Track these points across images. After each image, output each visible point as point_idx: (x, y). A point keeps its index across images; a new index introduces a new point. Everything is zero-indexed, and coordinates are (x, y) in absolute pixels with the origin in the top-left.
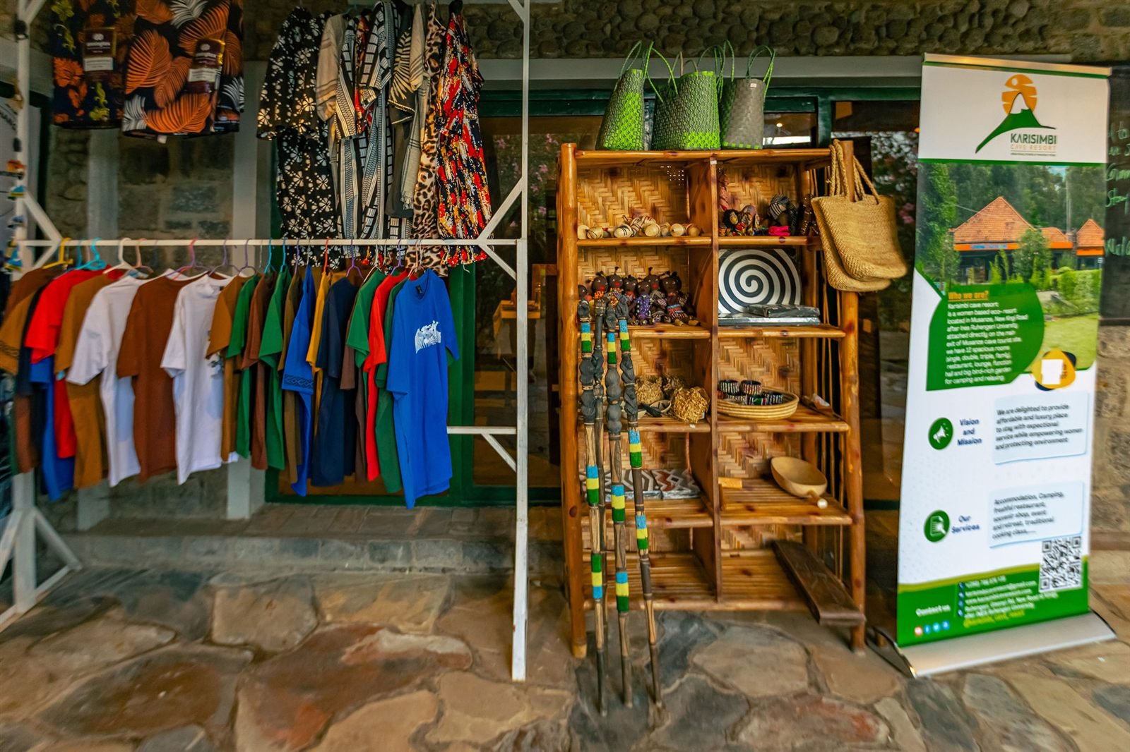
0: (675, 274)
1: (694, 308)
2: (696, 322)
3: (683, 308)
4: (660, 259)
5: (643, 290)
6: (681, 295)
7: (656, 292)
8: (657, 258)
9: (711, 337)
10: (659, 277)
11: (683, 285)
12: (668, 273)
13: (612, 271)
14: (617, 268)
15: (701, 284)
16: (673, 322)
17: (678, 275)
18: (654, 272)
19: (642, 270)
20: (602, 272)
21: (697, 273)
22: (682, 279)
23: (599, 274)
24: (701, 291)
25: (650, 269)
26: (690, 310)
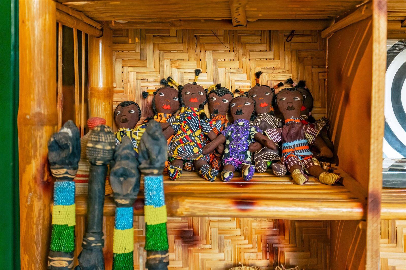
0: (302, 84)
1: (333, 148)
2: (332, 178)
3: (312, 147)
4: (277, 57)
5: (239, 112)
6: (311, 121)
7: (266, 117)
8: (271, 55)
9: (364, 219)
10: (273, 90)
11: (317, 104)
12: (290, 81)
13: (189, 78)
14: (198, 72)
15: (347, 99)
16: (289, 174)
17: (308, 85)
18: (264, 80)
19: (243, 76)
20: (170, 79)
21: (340, 77)
22: (315, 93)
23: (166, 82)
24: (347, 112)
25: (258, 75)
26: (325, 151)
